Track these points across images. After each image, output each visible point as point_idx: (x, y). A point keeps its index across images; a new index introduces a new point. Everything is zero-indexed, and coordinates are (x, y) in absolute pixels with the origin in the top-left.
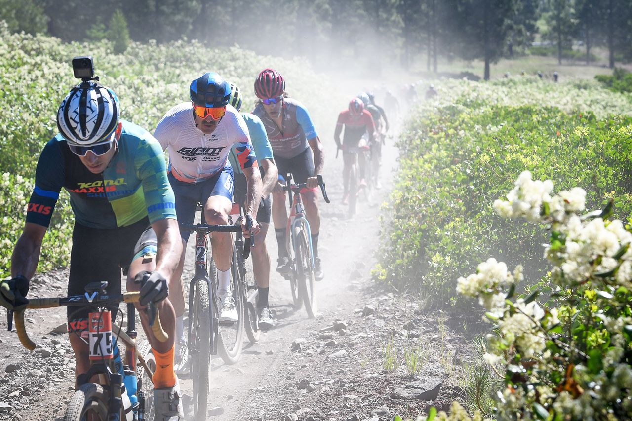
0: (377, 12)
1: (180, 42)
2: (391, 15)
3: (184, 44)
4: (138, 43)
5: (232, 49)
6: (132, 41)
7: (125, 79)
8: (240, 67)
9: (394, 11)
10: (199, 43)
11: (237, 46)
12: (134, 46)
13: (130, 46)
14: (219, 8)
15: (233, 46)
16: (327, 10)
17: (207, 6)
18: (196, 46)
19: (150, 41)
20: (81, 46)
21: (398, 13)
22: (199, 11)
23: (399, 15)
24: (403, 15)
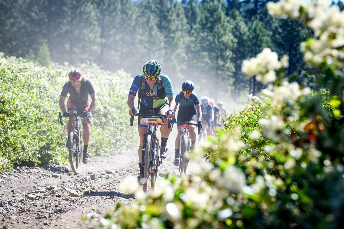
0: (217, 60)
1: (85, 64)
2: (226, 63)
3: (87, 66)
4: (56, 64)
5: (119, 71)
6: (52, 62)
7: (44, 70)
8: (123, 83)
9: (228, 61)
10: (97, 65)
11: (123, 70)
12: (54, 65)
13: (51, 65)
14: (112, 52)
15: (120, 69)
16: (184, 58)
17: (104, 50)
18: (95, 68)
19: (65, 63)
20: (18, 60)
21: (231, 62)
22: (99, 53)
23: (232, 64)
24: (234, 64)
